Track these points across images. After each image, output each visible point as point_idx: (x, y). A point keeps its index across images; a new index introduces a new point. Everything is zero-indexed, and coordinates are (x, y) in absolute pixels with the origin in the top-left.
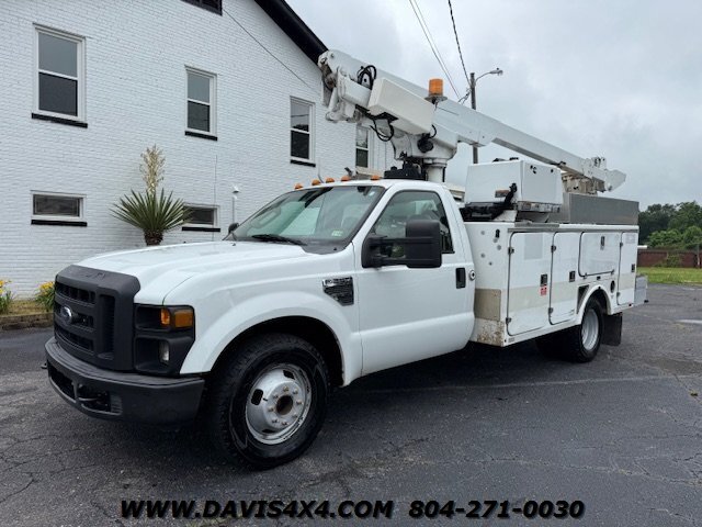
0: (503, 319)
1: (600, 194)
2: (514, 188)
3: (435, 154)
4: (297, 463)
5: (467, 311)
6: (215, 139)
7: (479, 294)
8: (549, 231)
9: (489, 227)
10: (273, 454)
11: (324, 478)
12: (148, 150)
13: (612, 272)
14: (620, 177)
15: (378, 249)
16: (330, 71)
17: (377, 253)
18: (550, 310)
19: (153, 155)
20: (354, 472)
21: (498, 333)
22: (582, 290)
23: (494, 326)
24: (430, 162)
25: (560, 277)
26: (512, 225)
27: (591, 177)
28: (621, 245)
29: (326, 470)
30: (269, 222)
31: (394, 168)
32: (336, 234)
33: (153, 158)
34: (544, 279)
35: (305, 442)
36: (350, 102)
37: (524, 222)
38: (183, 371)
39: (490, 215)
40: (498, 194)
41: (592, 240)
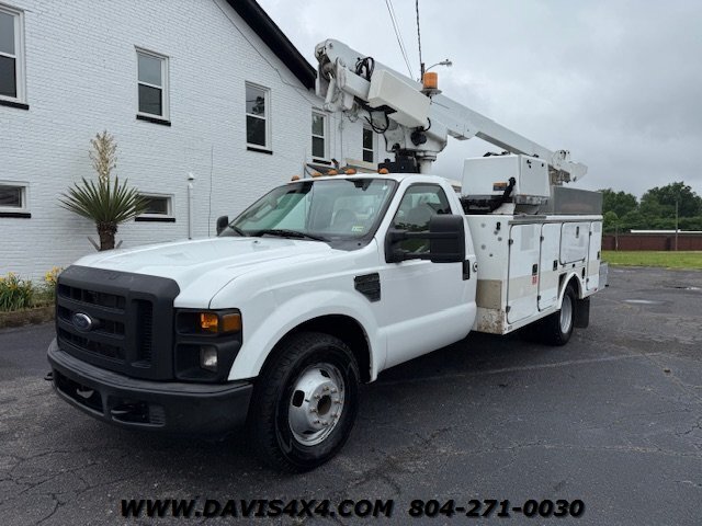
0: (504, 308)
1: (565, 185)
2: (513, 181)
3: (428, 147)
4: (334, 462)
5: (470, 301)
6: (167, 124)
8: (539, 222)
9: (490, 220)
10: (317, 454)
12: (98, 136)
13: (583, 260)
14: (583, 168)
15: (399, 244)
16: (328, 61)
17: (397, 249)
18: (539, 298)
19: (104, 141)
20: (393, 467)
21: (499, 322)
22: (562, 277)
23: (495, 316)
24: (422, 154)
25: (546, 266)
26: (511, 218)
27: (558, 169)
28: (590, 234)
29: (367, 467)
31: (387, 160)
32: (357, 229)
33: (104, 145)
34: (535, 268)
35: (342, 439)
36: (350, 94)
37: (521, 215)
39: (488, 208)
40: (497, 187)
41: (570, 229)
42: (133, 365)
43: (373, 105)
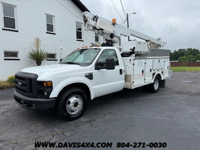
0: (132, 82)
2: (134, 48)
3: (115, 39)
4: (80, 119)
5: (123, 80)
6: (55, 34)
7: (126, 76)
8: (144, 59)
9: (128, 58)
10: (73, 117)
11: (86, 122)
12: (36, 38)
13: (162, 69)
14: (165, 43)
15: (99, 65)
16: (85, 17)
18: (145, 79)
19: (37, 39)
20: (94, 120)
21: (131, 85)
22: (154, 74)
23: (129, 84)
24: (113, 41)
25: (147, 71)
26: (134, 58)
27: (157, 43)
28: (165, 62)
29: (87, 120)
30: (71, 58)
31: (104, 43)
32: (88, 62)
33: (38, 40)
34: (143, 71)
35: (82, 114)
36: (91, 26)
37: (137, 57)
38: (50, 97)
39: (128, 55)
40: (131, 49)
41: (156, 61)
42: (29, 94)
43: (98, 28)
